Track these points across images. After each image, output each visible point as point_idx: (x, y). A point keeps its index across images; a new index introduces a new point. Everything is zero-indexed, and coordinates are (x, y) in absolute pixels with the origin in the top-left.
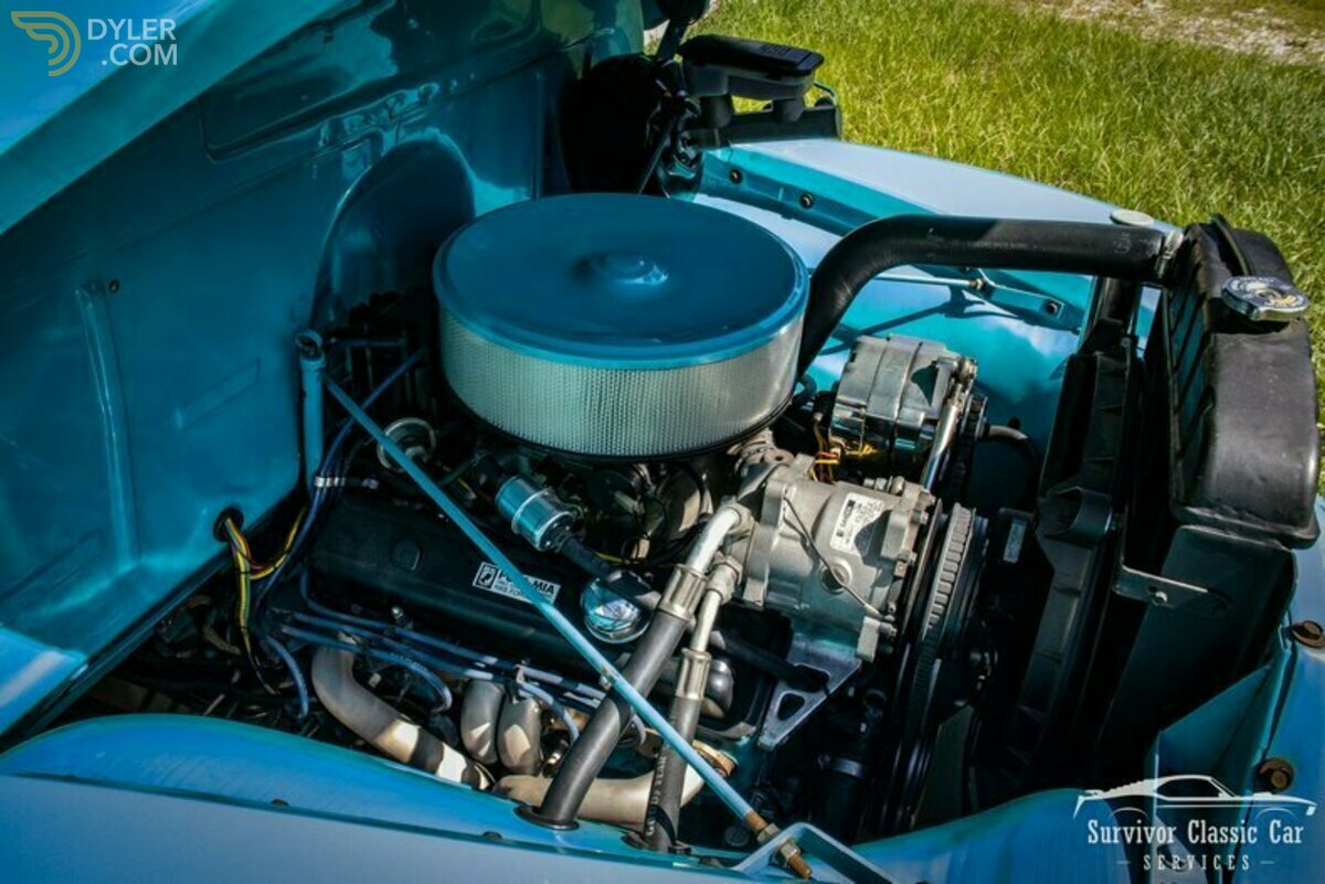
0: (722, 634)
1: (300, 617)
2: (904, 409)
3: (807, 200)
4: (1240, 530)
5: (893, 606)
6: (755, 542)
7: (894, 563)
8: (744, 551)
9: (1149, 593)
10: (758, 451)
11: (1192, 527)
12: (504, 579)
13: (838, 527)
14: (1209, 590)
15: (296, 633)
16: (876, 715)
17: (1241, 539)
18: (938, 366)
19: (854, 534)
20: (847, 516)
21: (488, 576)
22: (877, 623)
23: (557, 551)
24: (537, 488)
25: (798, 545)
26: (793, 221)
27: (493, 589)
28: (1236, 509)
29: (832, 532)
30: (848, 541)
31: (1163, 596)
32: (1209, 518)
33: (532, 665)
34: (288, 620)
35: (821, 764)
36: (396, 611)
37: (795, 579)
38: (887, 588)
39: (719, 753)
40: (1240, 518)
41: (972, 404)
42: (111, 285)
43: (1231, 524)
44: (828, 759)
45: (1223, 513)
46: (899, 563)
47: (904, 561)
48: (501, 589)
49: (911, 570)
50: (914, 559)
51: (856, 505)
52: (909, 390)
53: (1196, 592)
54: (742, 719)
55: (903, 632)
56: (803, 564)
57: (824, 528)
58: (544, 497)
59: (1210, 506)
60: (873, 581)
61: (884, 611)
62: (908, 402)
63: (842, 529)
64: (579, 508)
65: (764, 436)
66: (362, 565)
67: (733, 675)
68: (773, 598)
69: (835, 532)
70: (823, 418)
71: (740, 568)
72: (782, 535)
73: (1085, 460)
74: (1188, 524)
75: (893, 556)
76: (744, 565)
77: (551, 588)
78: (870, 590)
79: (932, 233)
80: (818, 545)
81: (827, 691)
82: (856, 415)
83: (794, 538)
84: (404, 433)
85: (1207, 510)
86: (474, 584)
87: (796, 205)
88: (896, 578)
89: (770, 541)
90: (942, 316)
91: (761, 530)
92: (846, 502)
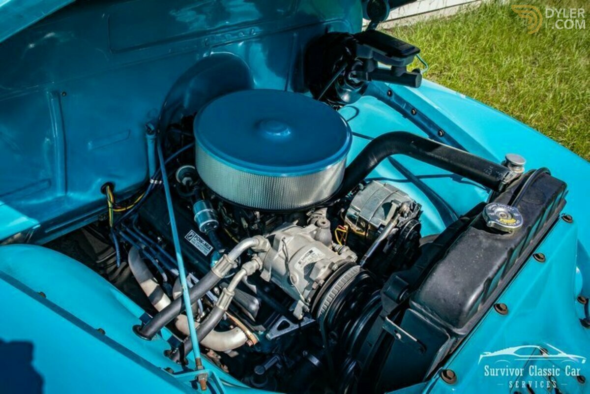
0: (257, 287)
1: (128, 230)
2: (374, 217)
3: (414, 111)
4: (431, 319)
5: (309, 300)
6: (269, 255)
7: (313, 281)
8: (264, 257)
9: (395, 332)
10: (317, 217)
11: (412, 310)
12: (196, 239)
13: (300, 260)
14: (418, 340)
15: (123, 235)
16: (333, 343)
17: (431, 323)
18: (393, 203)
19: (305, 265)
20: (306, 256)
21: (191, 236)
22: (303, 304)
23: (206, 234)
24: (208, 207)
25: (283, 262)
26: (407, 119)
27: (190, 241)
28: (431, 310)
29: (297, 261)
30: (301, 267)
31: (399, 336)
32: (419, 309)
33: (195, 275)
34: (123, 230)
35: (304, 354)
36: (159, 238)
37: (279, 275)
38: (309, 291)
39: (252, 334)
40: (432, 314)
41: (409, 224)
42: (63, 93)
43: (428, 315)
44: (306, 353)
45: (425, 309)
46: (315, 283)
47: (317, 283)
48: (193, 242)
49: (320, 288)
50: (322, 283)
51: (312, 253)
52: (379, 210)
53: (412, 340)
54: (262, 324)
55: (312, 311)
56: (282, 270)
57: (294, 258)
58: (210, 212)
59: (421, 304)
60: (305, 286)
61: (306, 300)
62: (377, 215)
63: (301, 261)
64: (231, 220)
65: (322, 211)
66: (153, 217)
67: (259, 305)
68: (273, 280)
69: (298, 261)
70: (344, 211)
71: (261, 264)
72: (279, 256)
73: (415, 265)
74: (411, 308)
75: (314, 279)
76: (263, 263)
77: (209, 248)
78: (303, 290)
79: (413, 144)
80: (290, 265)
81: (300, 325)
82: (355, 214)
83: (282, 258)
84: (187, 171)
85: (419, 305)
86: (185, 237)
87: (409, 112)
88: (313, 289)
89: (274, 257)
90: (452, 179)
91: (272, 251)
92: (309, 250)
